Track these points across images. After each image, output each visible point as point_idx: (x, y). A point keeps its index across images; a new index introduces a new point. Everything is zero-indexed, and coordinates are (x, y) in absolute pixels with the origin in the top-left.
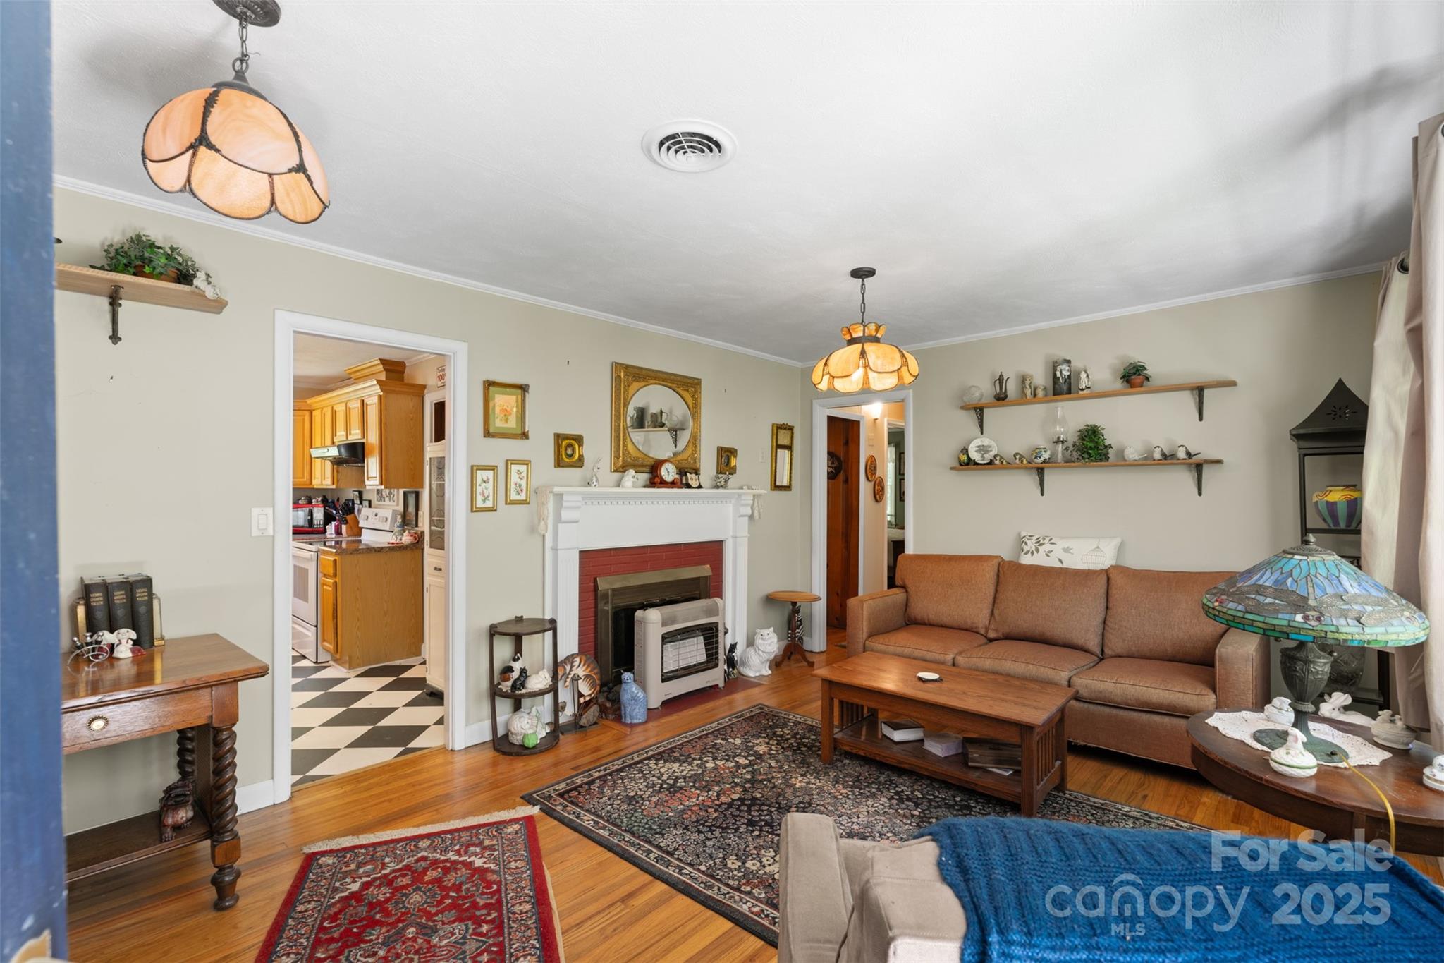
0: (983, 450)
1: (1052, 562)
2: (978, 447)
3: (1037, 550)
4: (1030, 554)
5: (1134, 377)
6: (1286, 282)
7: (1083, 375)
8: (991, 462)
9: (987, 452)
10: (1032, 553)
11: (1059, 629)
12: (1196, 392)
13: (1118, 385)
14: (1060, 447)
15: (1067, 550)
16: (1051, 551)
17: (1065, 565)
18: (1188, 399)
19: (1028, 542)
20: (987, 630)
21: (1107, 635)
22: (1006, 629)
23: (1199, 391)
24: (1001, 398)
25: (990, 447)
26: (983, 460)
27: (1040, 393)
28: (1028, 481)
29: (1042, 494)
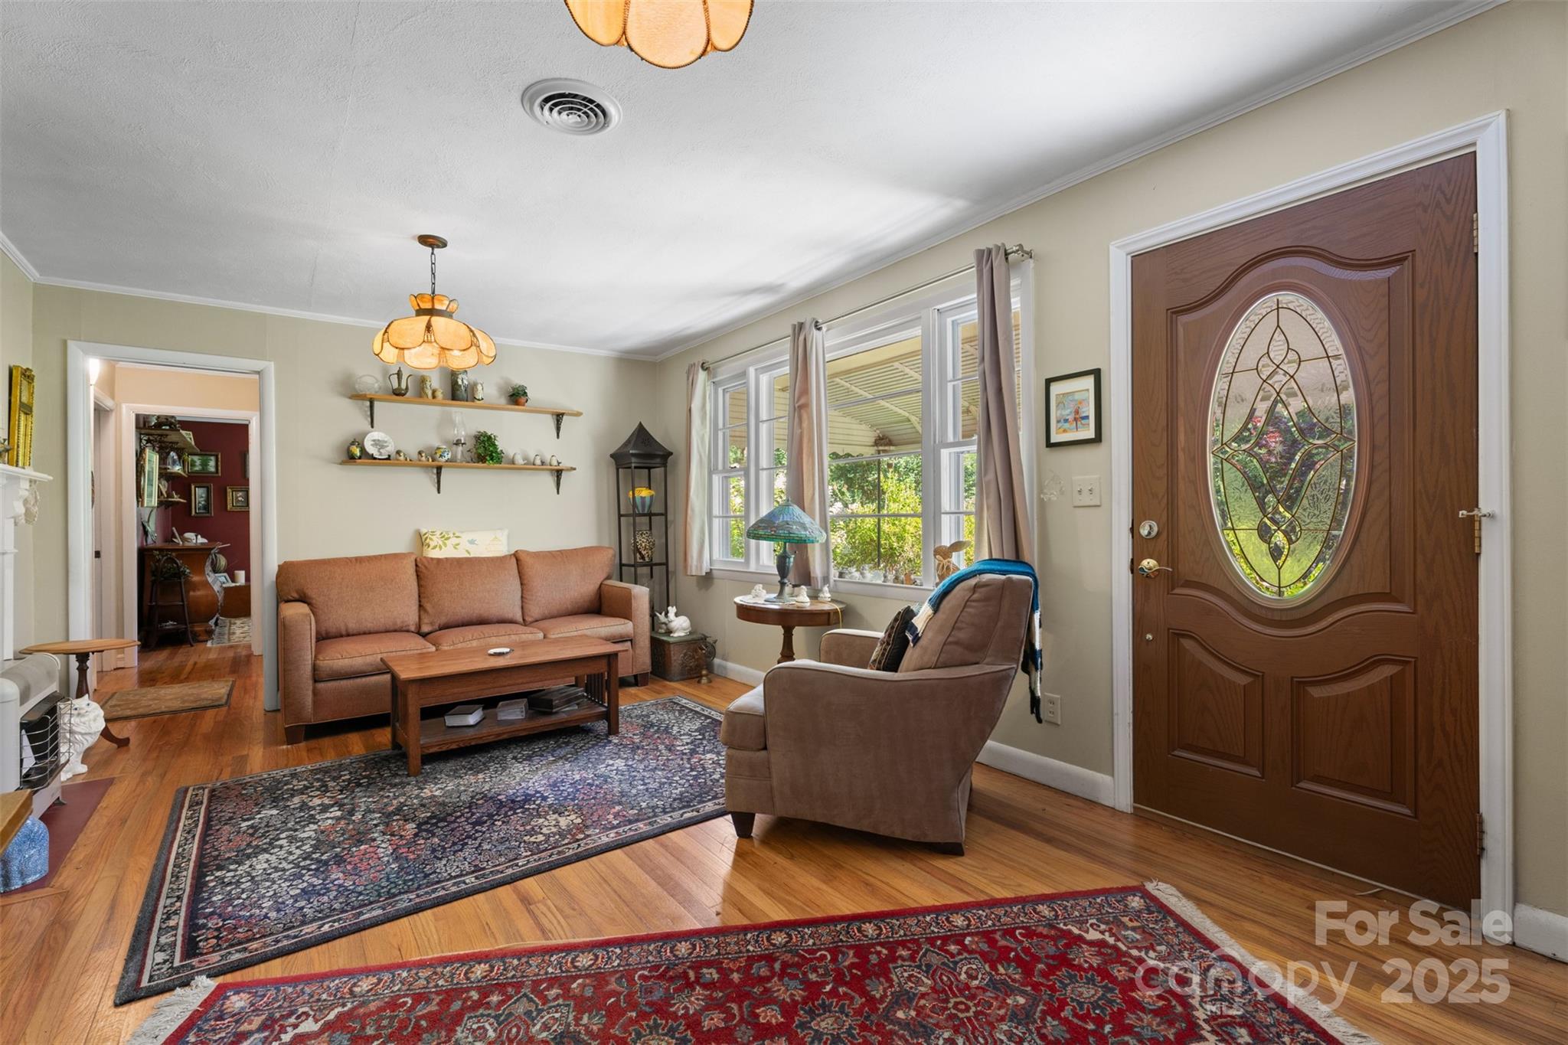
0: (377, 443)
1: (460, 554)
2: (374, 441)
3: (445, 545)
4: (438, 549)
5: (517, 397)
6: (603, 353)
7: (479, 387)
8: (389, 458)
9: (382, 447)
10: (441, 548)
11: (494, 610)
12: (555, 417)
13: (503, 401)
14: (460, 448)
15: (472, 542)
16: (458, 544)
17: (472, 556)
18: (550, 422)
19: (434, 537)
20: (419, 627)
21: (526, 606)
22: (443, 620)
23: (559, 417)
24: (398, 393)
25: (386, 442)
26: (381, 455)
27: (439, 395)
28: (423, 481)
29: (439, 492)
